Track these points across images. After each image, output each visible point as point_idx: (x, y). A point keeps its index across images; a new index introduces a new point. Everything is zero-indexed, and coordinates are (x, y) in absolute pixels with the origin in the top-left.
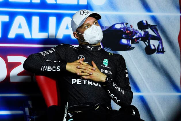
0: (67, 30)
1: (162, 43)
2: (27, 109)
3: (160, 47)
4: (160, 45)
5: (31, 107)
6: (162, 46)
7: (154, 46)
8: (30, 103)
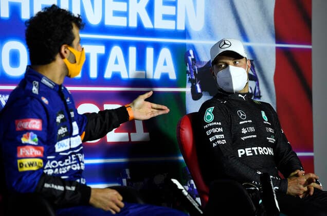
0: (165, 67)
1: (258, 85)
2: (124, 181)
3: (257, 91)
4: (257, 87)
5: (129, 178)
6: (259, 89)
7: (251, 89)
8: (127, 171)
